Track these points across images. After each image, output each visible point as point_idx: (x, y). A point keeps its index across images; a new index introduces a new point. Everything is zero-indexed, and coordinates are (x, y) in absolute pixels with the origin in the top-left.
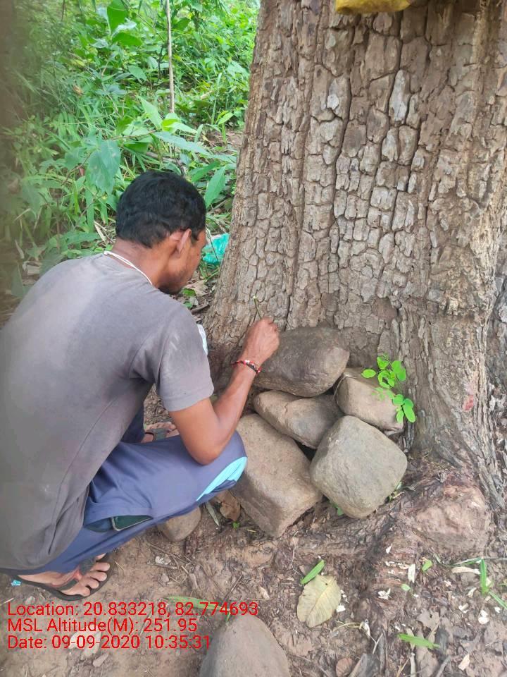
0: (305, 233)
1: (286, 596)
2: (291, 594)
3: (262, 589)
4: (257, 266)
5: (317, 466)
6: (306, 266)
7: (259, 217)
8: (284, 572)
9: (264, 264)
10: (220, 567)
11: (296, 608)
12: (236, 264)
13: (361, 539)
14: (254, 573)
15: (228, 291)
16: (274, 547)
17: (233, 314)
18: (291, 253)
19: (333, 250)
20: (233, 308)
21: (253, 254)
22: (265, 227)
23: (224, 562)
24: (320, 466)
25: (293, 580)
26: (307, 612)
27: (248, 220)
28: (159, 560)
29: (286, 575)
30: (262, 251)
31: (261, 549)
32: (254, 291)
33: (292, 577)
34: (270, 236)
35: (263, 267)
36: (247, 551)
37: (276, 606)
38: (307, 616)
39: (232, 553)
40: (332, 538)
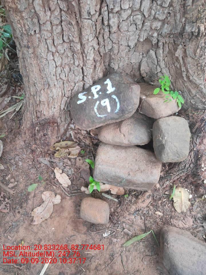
0: (86, 20)
1: (168, 208)
2: (169, 205)
3: (157, 212)
4: (54, 60)
5: (163, 156)
6: (90, 44)
7: (41, 22)
8: (160, 199)
9: (58, 55)
10: (133, 217)
11: (175, 209)
12: (38, 65)
13: (188, 168)
14: (148, 209)
15: (42, 84)
16: (150, 194)
17: (51, 96)
18: (77, 40)
19: (106, 23)
20: (49, 92)
21: (48, 52)
22: (49, 28)
23: (133, 214)
24: (164, 155)
25: (165, 200)
26: (180, 208)
27: (34, 29)
28: (105, 235)
29: (162, 200)
30: (53, 47)
31: (146, 198)
32: (58, 75)
33: (164, 199)
34: (55, 33)
35: (58, 57)
36: (139, 202)
37: (167, 215)
38: (181, 209)
39: (133, 208)
40: (174, 175)
